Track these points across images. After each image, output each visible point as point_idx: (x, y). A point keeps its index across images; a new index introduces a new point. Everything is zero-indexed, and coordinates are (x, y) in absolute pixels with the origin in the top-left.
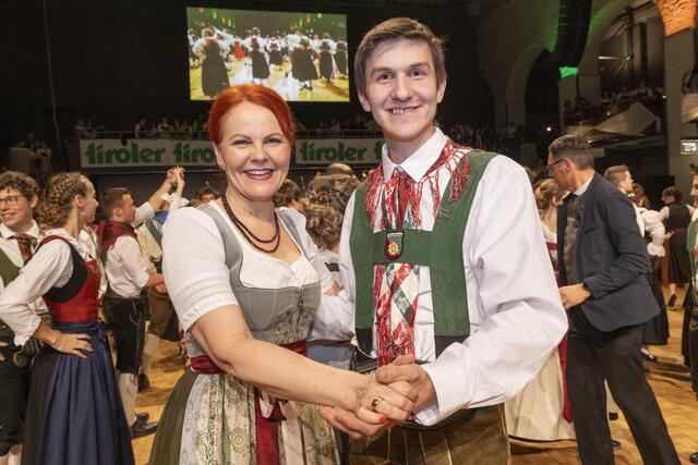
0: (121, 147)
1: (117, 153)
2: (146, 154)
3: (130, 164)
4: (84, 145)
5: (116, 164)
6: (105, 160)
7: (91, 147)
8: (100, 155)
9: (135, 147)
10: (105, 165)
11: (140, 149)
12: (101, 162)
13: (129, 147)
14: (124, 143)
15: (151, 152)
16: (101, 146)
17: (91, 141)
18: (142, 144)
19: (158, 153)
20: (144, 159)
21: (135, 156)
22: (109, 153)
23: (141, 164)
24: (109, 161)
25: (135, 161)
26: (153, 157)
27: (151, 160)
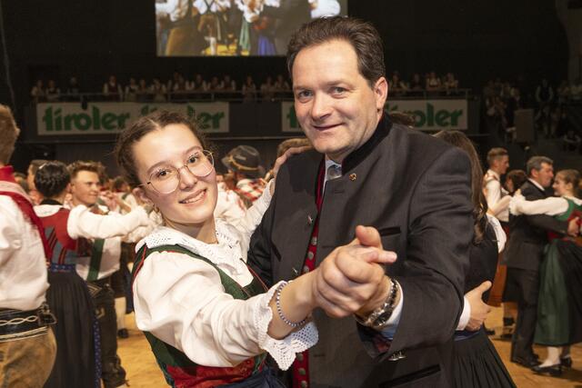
0: (82, 111)
1: (77, 118)
2: (108, 119)
3: (91, 131)
4: (41, 109)
5: (75, 131)
6: (63, 127)
7: (49, 111)
8: (58, 120)
9: (96, 111)
10: (63, 132)
11: (102, 114)
12: (59, 128)
13: (90, 112)
14: (85, 107)
15: (114, 117)
16: (59, 111)
17: (48, 105)
18: (105, 108)
19: (122, 119)
20: (106, 126)
21: (96, 120)
22: (68, 119)
23: (103, 131)
24: (68, 127)
25: (97, 127)
26: (116, 123)
27: (113, 127)
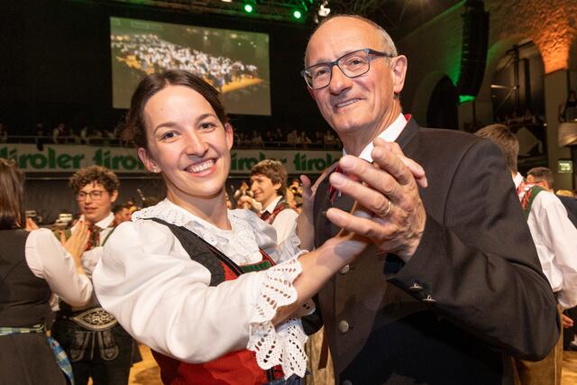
1: (33, 158)
2: (63, 159)
3: (47, 169)
5: (31, 168)
9: (52, 152)
11: (57, 155)
13: (45, 153)
15: (69, 158)
18: (60, 150)
19: (77, 160)
20: (62, 166)
21: (52, 160)
23: (58, 169)
25: (52, 166)
26: (71, 163)
27: (69, 166)
